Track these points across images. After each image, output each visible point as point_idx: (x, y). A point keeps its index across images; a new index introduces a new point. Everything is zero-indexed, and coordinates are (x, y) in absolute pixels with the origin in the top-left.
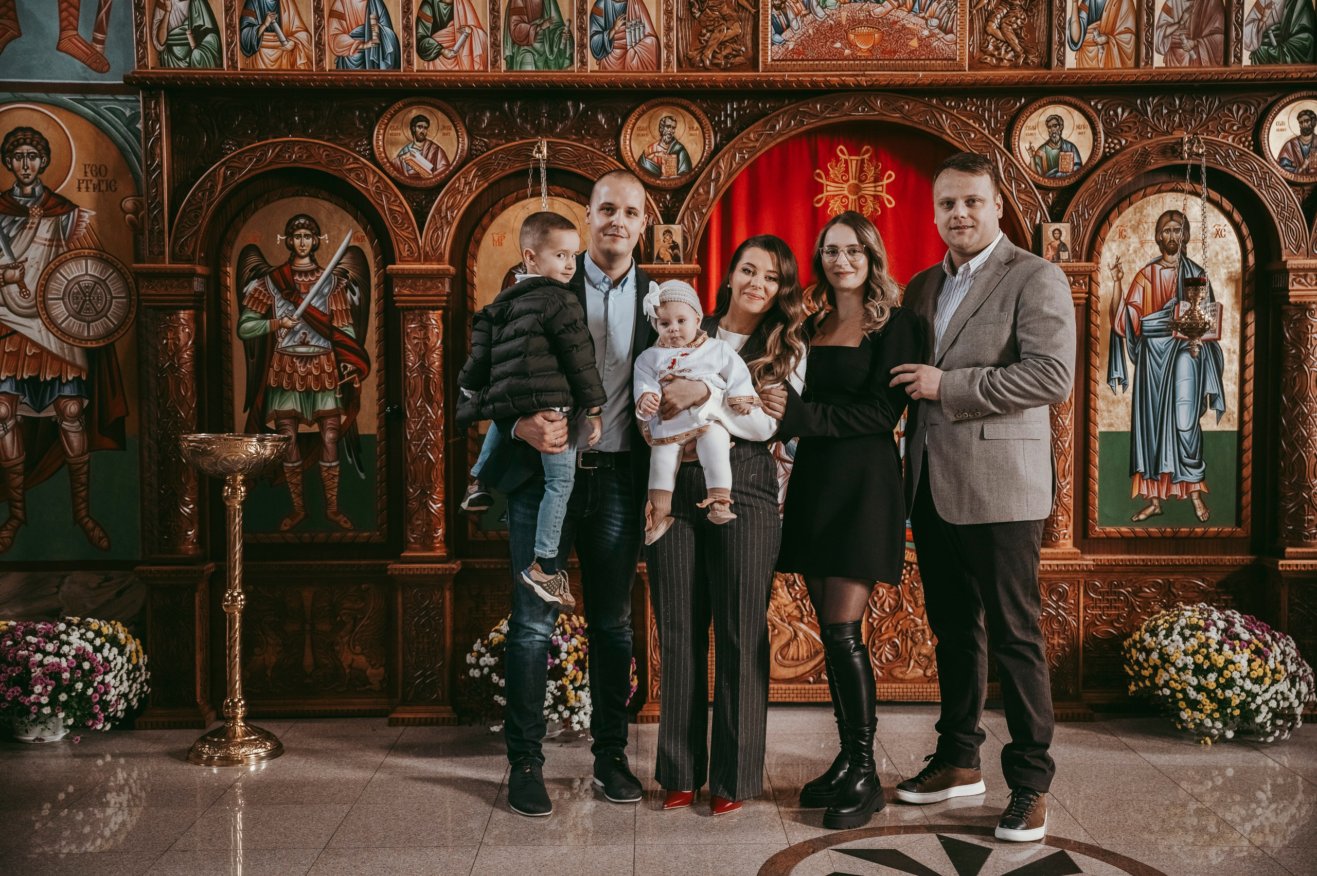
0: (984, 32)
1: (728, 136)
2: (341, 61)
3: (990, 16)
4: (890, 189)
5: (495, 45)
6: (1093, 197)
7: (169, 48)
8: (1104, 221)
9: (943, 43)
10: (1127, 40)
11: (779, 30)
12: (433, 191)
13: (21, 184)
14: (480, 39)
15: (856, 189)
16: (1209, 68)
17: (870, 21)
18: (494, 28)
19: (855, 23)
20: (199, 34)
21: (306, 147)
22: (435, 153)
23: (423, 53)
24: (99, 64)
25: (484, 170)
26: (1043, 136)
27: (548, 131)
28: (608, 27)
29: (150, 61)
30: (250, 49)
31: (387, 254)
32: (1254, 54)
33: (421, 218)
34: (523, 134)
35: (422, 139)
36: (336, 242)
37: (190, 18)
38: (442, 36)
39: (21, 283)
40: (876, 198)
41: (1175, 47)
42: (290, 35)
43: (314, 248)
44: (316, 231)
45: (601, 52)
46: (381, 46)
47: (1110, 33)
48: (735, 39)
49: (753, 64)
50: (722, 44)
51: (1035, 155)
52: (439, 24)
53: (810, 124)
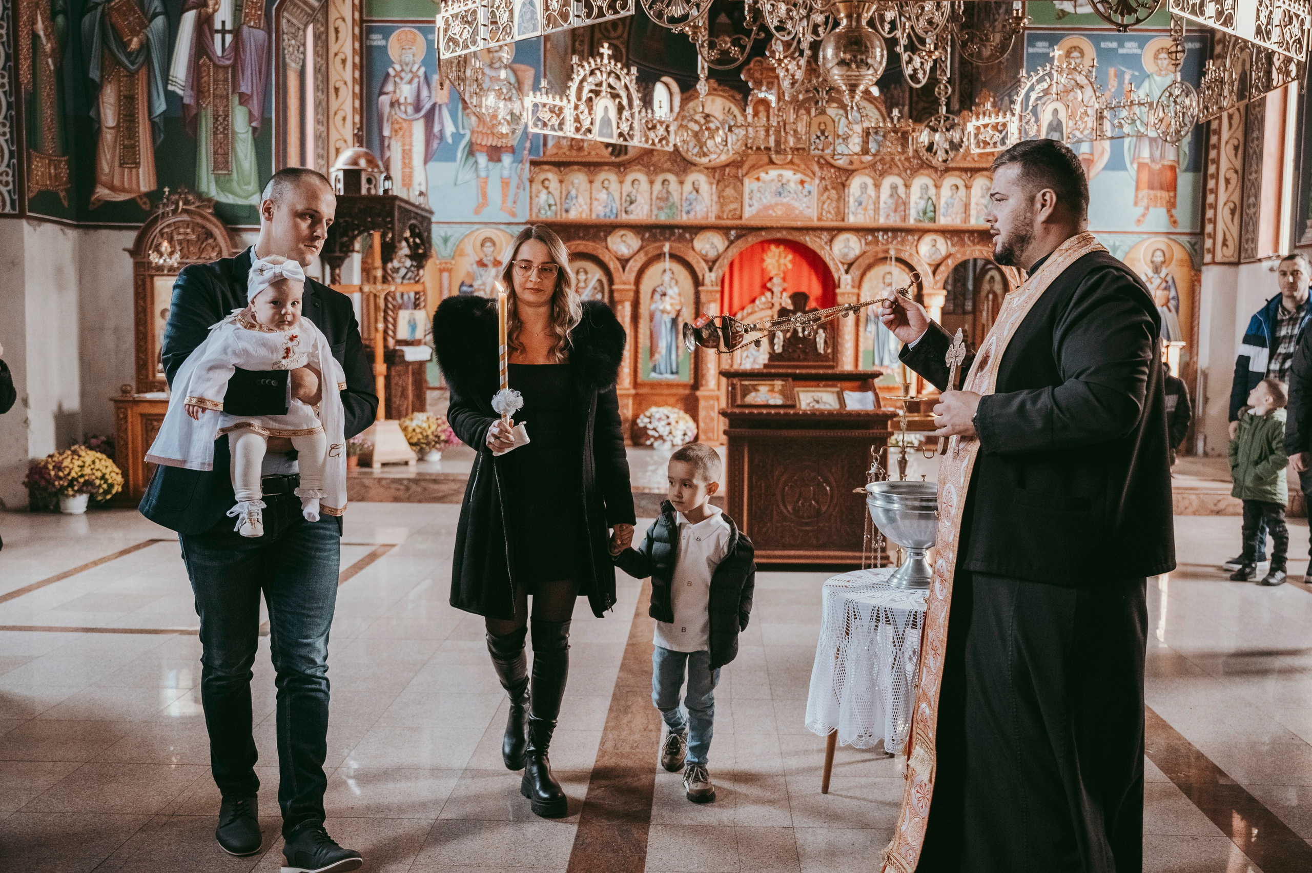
0: (822, 209)
1: (731, 243)
2: (598, 216)
3: (824, 203)
4: (790, 261)
5: (651, 211)
6: (859, 266)
7: (539, 211)
8: (863, 275)
9: (807, 212)
10: (871, 213)
11: (750, 206)
12: (627, 260)
13: (486, 256)
14: (646, 208)
15: (778, 261)
16: (899, 224)
17: (783, 204)
18: (651, 205)
19: (777, 204)
20: (550, 206)
21: (585, 245)
22: (629, 246)
23: (626, 212)
24: (514, 215)
25: (646, 254)
26: (842, 245)
27: (668, 240)
28: (690, 204)
29: (534, 215)
30: (567, 211)
31: (611, 282)
32: (915, 219)
33: (624, 268)
34: (660, 241)
35: (624, 242)
36: (593, 276)
37: (547, 201)
38: (633, 207)
39: (484, 290)
40: (785, 265)
41: (888, 215)
42: (581, 206)
43: (586, 279)
44: (586, 272)
45: (688, 212)
46: (611, 210)
47: (865, 209)
48: (735, 209)
49: (741, 218)
50: (730, 211)
51: (840, 251)
52: (631, 203)
53: (761, 239)
